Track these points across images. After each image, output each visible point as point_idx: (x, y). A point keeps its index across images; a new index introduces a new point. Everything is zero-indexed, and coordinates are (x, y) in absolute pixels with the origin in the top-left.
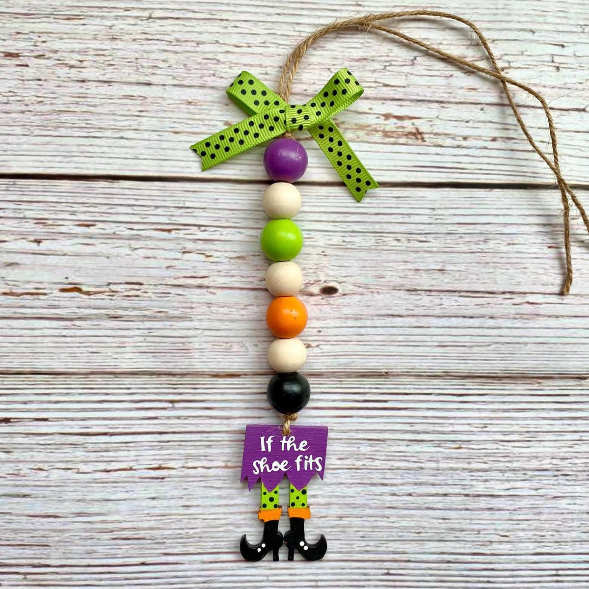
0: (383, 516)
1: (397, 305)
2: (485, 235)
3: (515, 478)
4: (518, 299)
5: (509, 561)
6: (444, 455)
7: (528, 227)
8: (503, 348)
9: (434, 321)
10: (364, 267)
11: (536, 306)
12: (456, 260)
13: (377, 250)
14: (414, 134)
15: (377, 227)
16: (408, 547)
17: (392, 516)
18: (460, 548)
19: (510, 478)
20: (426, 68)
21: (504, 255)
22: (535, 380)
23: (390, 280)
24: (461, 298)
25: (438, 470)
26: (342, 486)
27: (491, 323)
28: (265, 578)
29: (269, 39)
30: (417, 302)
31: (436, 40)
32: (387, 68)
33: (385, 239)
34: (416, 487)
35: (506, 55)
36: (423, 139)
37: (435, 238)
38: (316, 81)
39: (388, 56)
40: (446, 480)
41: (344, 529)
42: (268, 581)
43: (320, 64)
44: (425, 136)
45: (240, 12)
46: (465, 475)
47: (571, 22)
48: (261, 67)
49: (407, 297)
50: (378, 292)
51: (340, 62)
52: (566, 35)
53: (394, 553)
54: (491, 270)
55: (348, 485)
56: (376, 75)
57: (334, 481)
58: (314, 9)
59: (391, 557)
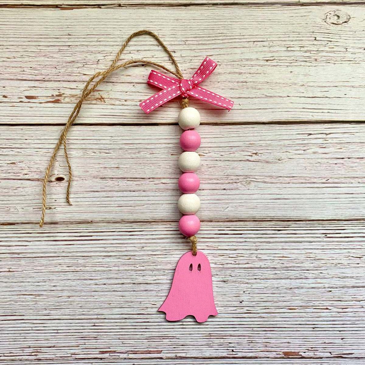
0: (91, 296)
1: (96, 186)
2: (138, 150)
3: (159, 274)
4: (157, 181)
5: (157, 317)
6: (122, 263)
7: (160, 145)
8: (151, 206)
9: (115, 194)
10: (79, 167)
11: (167, 185)
12: (125, 162)
13: (84, 158)
14: (100, 99)
15: (84, 146)
16: (105, 311)
17: (96, 295)
18: (131, 311)
19: (156, 274)
20: (105, 65)
21: (148, 159)
22: (168, 223)
23: (91, 173)
24: (128, 182)
25: (119, 271)
26: (69, 280)
27: (144, 194)
28: (31, 329)
29: (25, 54)
30: (106, 184)
31: (110, 51)
32: (85, 66)
33: (88, 152)
34: (107, 280)
35: (145, 58)
36: (104, 101)
37: (114, 152)
38: (49, 74)
39: (85, 60)
40: (123, 276)
41: (71, 303)
42: (32, 330)
43: (51, 65)
44: (105, 100)
45: (10, 41)
46: (133, 273)
47: (179, 40)
48: (21, 68)
49: (101, 181)
50: (85, 179)
51: (61, 63)
52: (176, 46)
53: (97, 315)
54: (143, 167)
55: (73, 280)
56: (79, 69)
57: (65, 278)
58: (47, 38)
59: (95, 317)
